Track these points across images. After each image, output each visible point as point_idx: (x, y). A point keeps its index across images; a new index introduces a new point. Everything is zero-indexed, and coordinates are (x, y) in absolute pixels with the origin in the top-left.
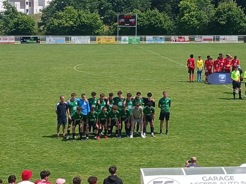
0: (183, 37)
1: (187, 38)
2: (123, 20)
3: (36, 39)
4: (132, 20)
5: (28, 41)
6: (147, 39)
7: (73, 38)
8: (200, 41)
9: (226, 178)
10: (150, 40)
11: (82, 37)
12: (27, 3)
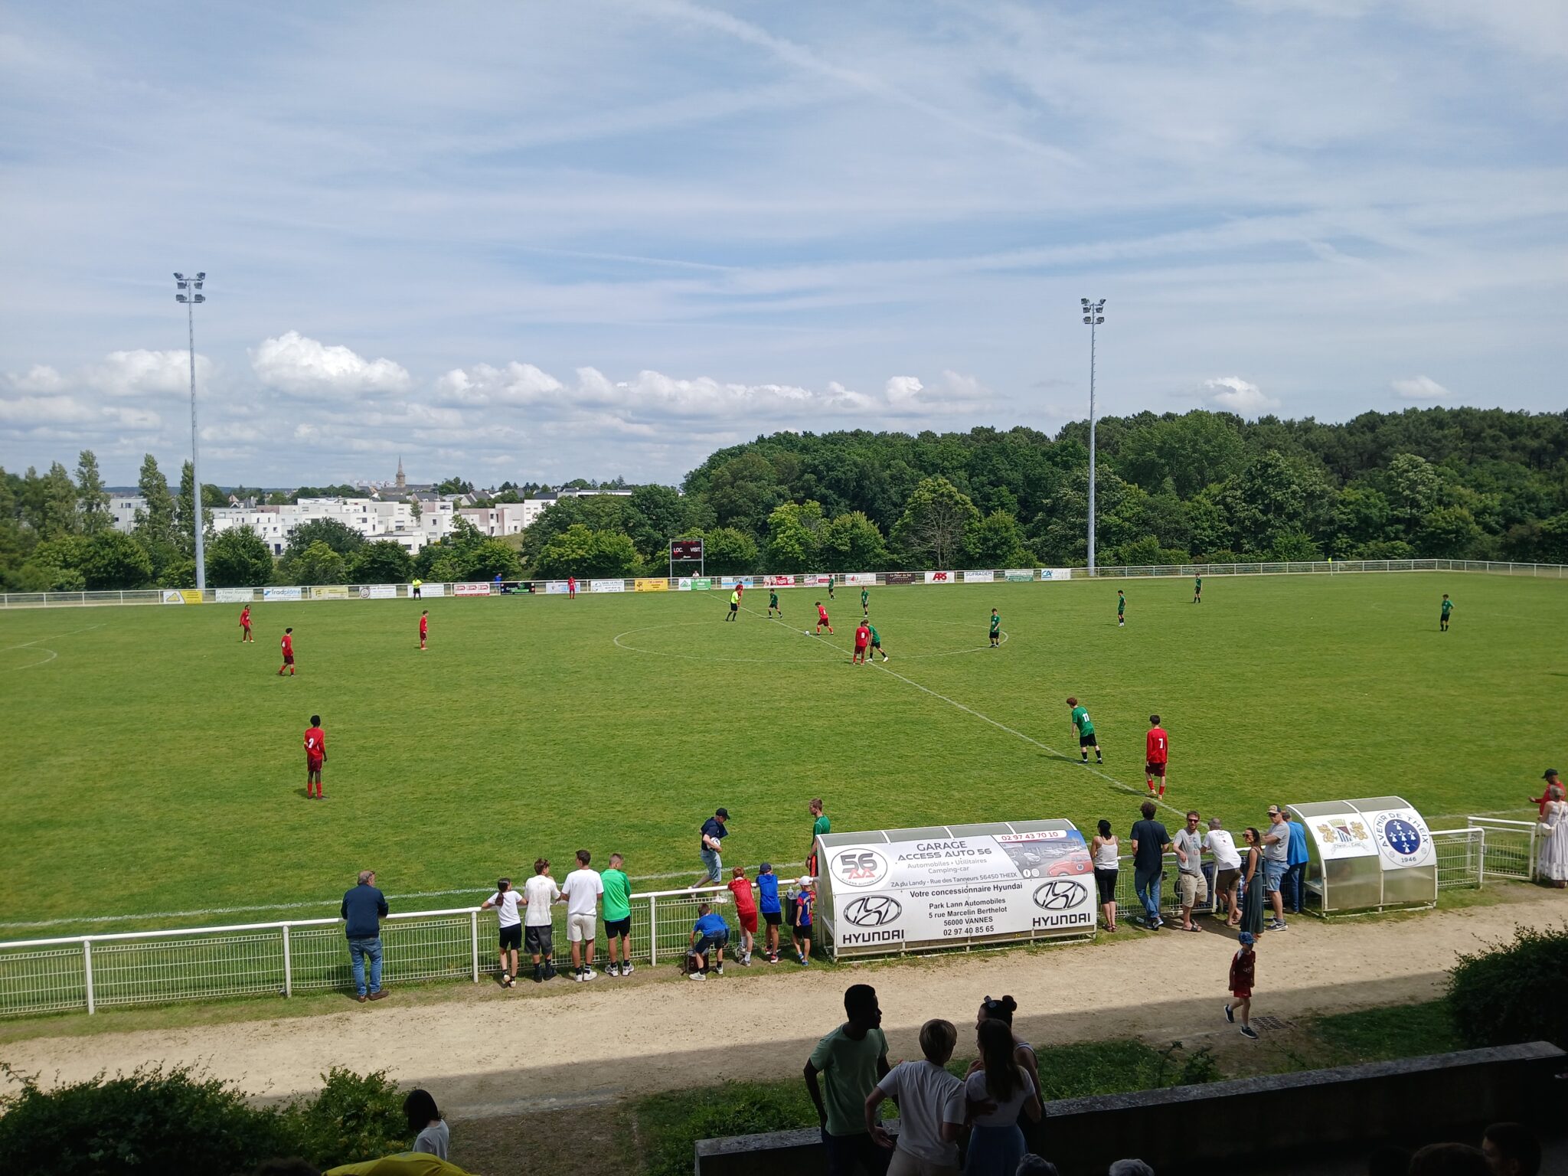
0: (783, 576)
1: (791, 578)
2: (679, 550)
3: (528, 586)
4: (695, 550)
5: (514, 590)
6: (722, 582)
7: (593, 582)
8: (813, 584)
9: (955, 845)
11: (610, 581)
12: (492, 515)
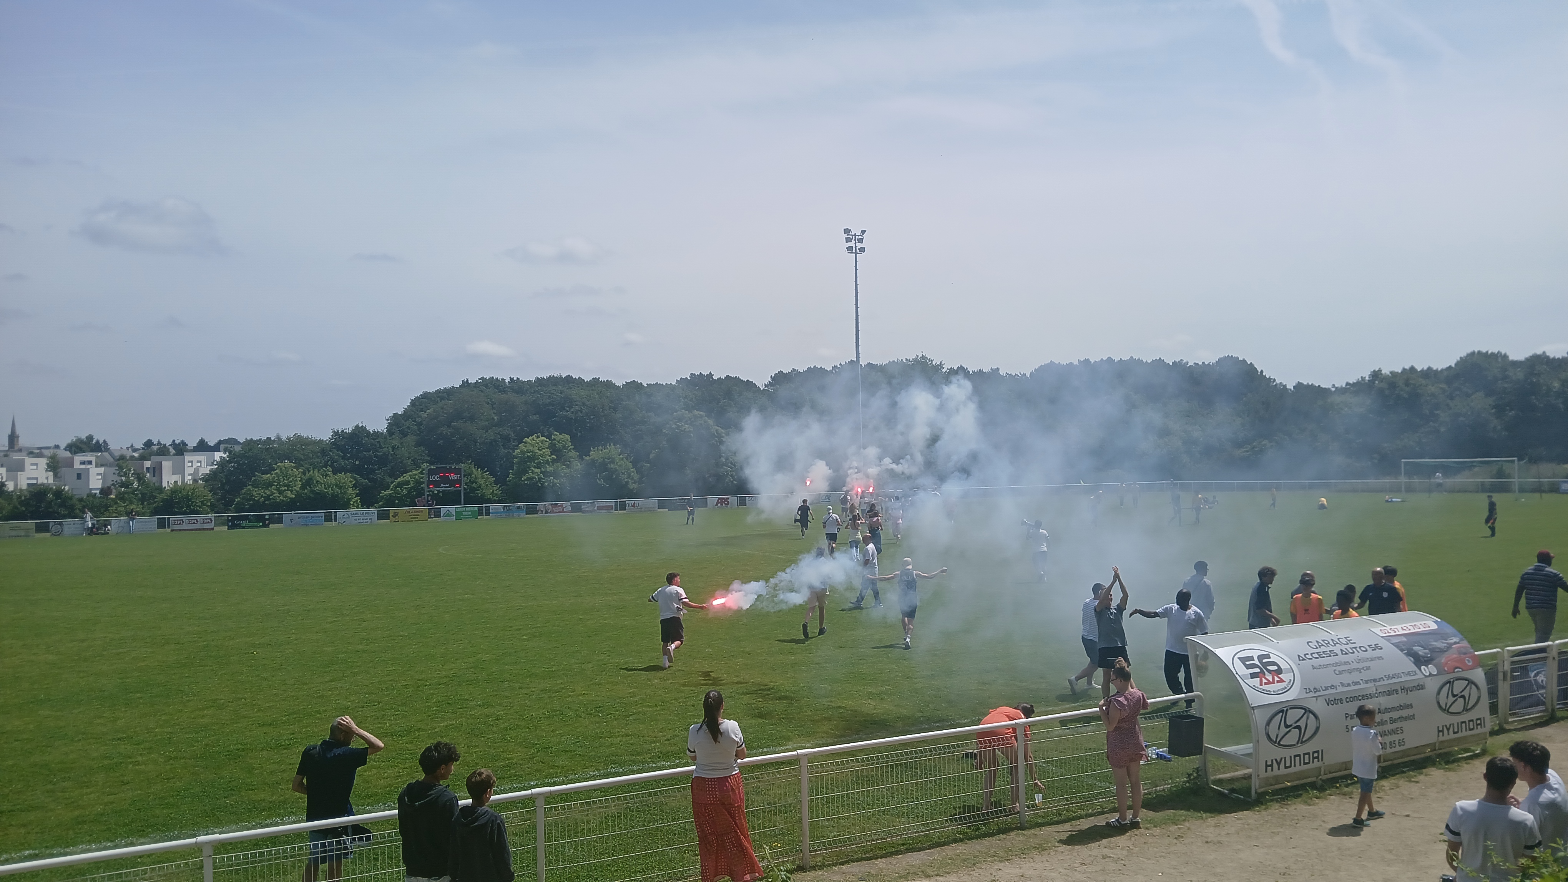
0: (559, 503)
1: (567, 505)
2: (436, 477)
3: (261, 519)
4: (453, 477)
5: (244, 523)
6: (491, 511)
7: (341, 513)
10: (498, 513)
